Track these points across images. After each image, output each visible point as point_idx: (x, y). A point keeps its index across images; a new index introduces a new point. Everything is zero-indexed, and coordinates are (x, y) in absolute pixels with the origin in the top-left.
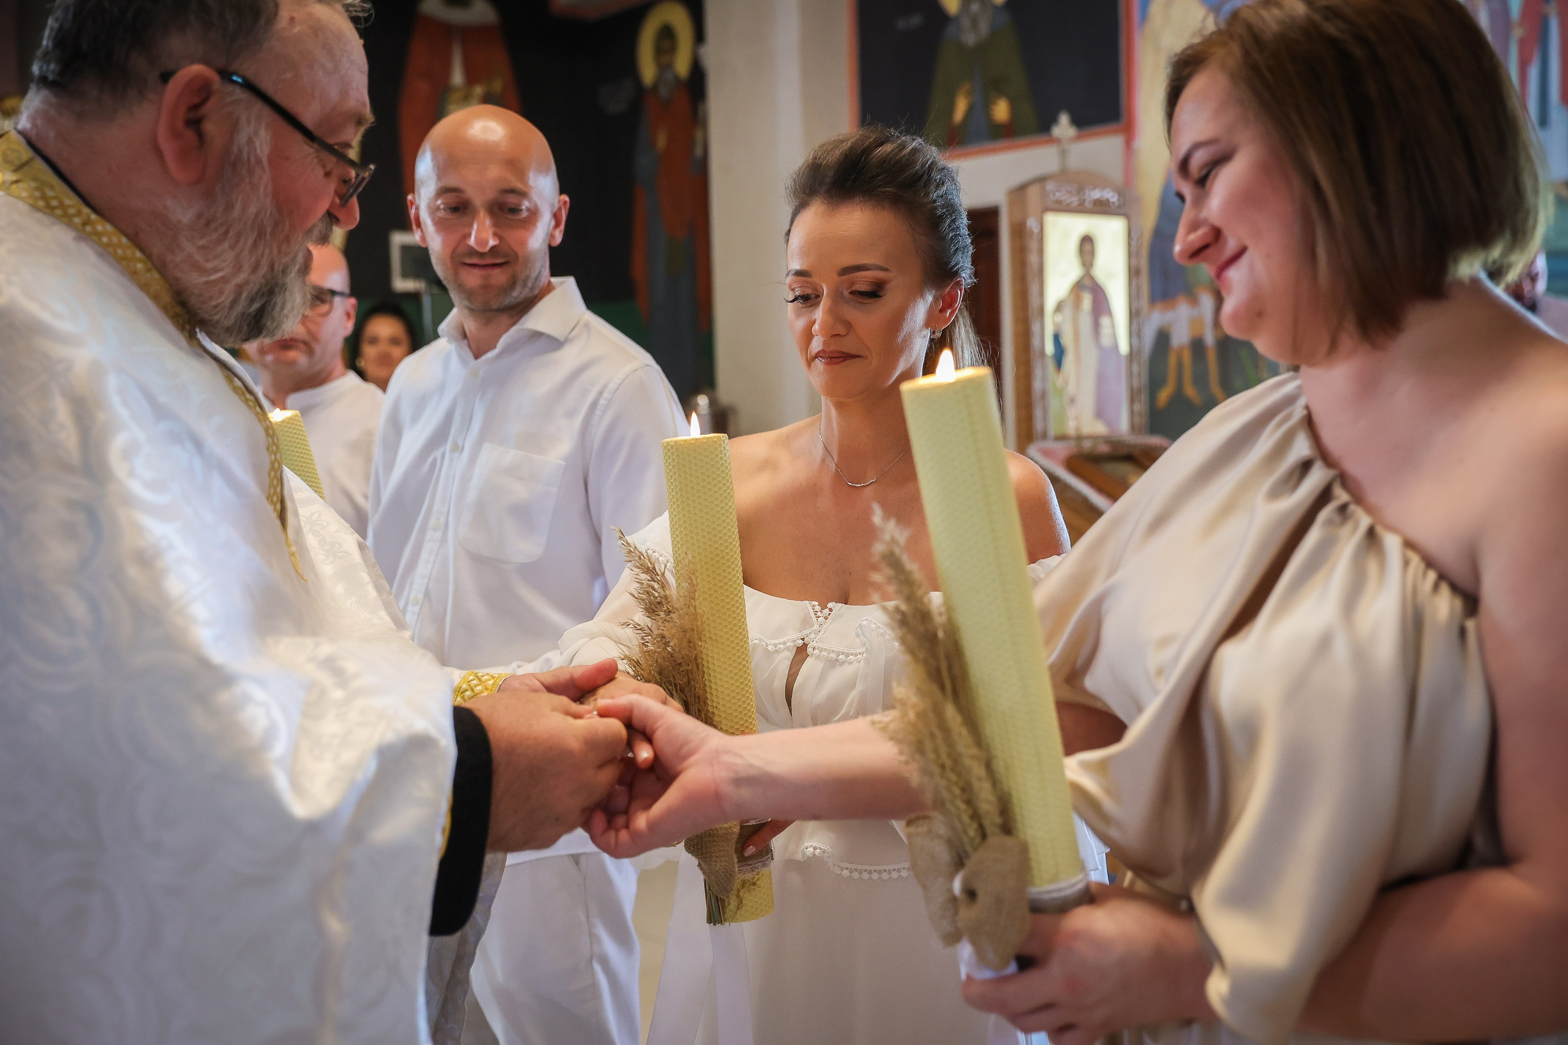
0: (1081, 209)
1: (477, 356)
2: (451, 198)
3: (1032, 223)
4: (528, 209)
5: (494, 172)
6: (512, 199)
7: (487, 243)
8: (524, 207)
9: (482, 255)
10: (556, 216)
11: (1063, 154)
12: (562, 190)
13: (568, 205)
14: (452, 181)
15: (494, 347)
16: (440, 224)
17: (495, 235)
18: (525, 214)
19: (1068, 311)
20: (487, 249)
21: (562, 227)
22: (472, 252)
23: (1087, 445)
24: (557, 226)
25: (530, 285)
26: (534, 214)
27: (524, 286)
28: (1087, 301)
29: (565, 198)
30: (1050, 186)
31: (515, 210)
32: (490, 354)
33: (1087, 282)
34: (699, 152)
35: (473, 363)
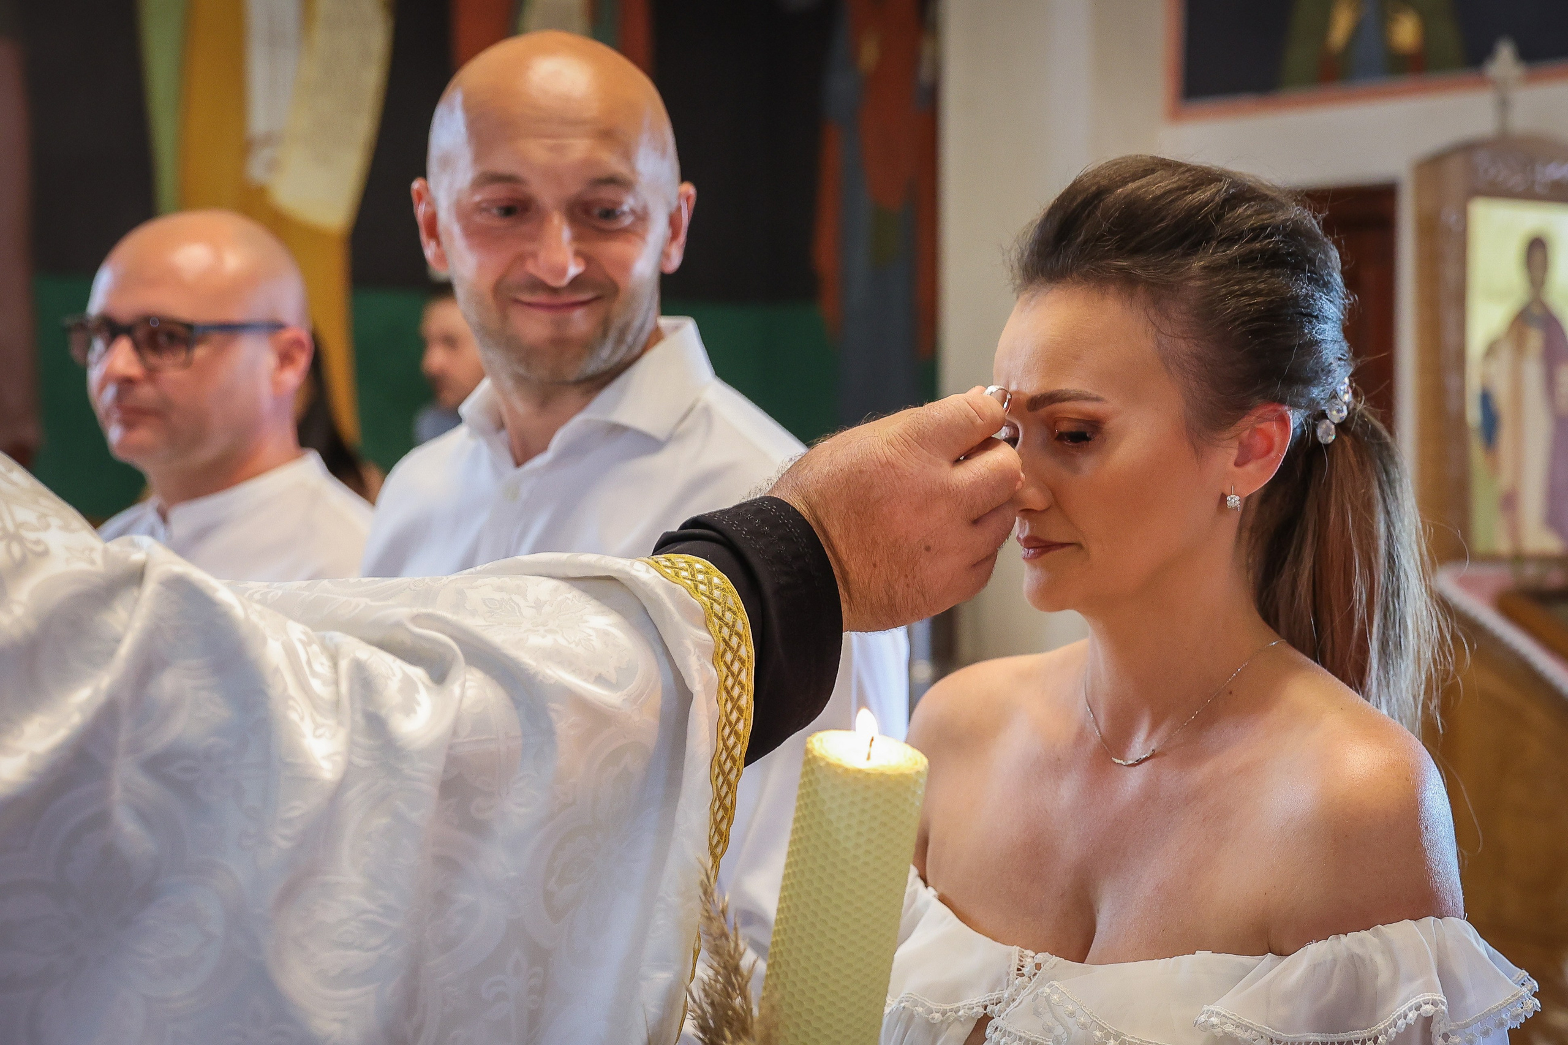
0: (1529, 194)
1: (518, 464)
2: (499, 192)
3: (1450, 217)
4: (633, 212)
5: (579, 148)
6: (607, 194)
7: (563, 272)
8: (626, 208)
9: (555, 291)
10: (673, 222)
11: (1504, 105)
12: (686, 174)
13: (693, 201)
14: (502, 163)
15: (544, 448)
16: (476, 235)
17: (578, 254)
18: (627, 221)
19: (1505, 354)
20: (565, 282)
21: (682, 238)
22: (538, 285)
23: (1531, 572)
24: (674, 236)
25: (629, 339)
26: (642, 217)
27: (620, 341)
28: (1535, 340)
29: (689, 189)
30: (1482, 158)
31: (610, 213)
32: (539, 461)
33: (1537, 310)
34: (925, 74)
35: (511, 472)
